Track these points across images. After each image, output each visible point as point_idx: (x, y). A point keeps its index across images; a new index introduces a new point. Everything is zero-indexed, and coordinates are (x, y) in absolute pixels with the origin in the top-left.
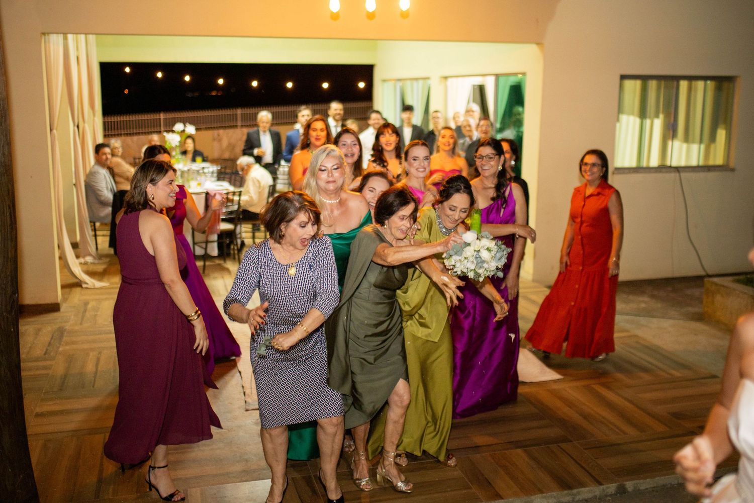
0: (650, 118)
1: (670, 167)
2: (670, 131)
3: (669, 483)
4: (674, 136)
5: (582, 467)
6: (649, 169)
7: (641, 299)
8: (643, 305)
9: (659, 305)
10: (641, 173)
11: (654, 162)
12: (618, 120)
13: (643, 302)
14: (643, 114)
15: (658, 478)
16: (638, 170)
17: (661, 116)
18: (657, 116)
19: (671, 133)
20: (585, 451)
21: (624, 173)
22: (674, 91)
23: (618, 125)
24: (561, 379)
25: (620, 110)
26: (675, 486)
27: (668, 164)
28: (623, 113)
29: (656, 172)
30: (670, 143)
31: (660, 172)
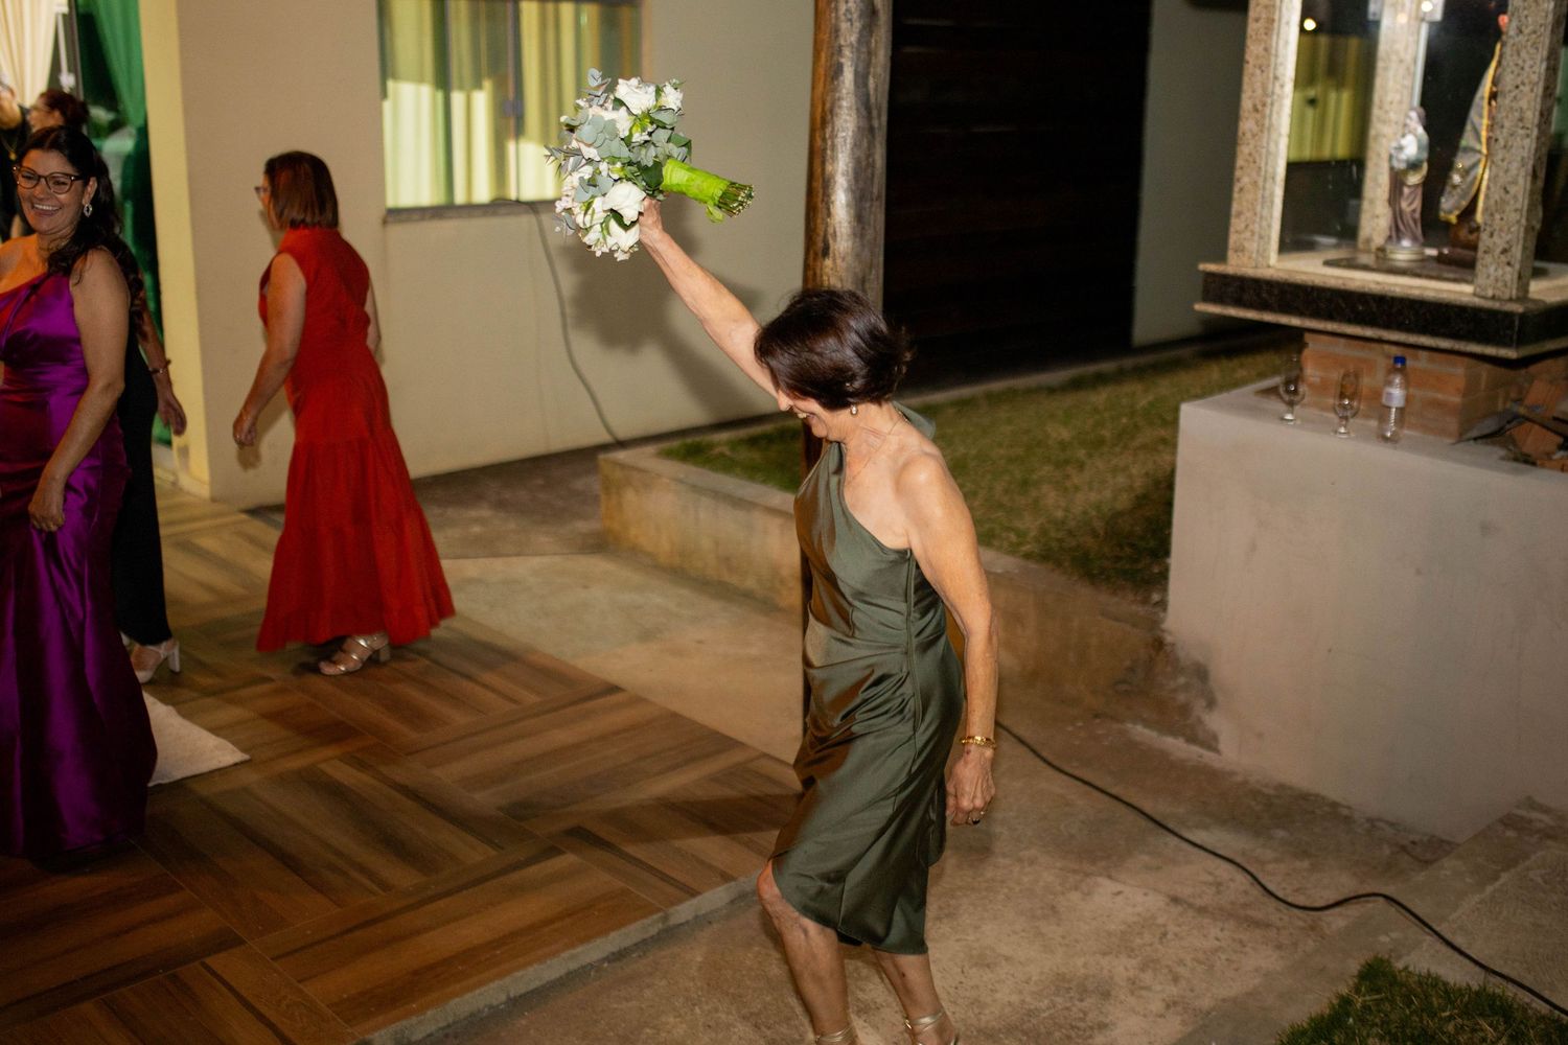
0: (461, 88)
1: (518, 202)
2: (510, 119)
3: (486, 1006)
4: (519, 131)
5: (261, 1017)
6: (471, 209)
7: (473, 513)
8: (476, 529)
9: (512, 525)
10: (451, 218)
11: (483, 193)
12: (384, 94)
13: (477, 521)
14: (443, 80)
15: (457, 1000)
16: (444, 211)
17: (487, 84)
18: (478, 86)
19: (512, 122)
20: (276, 965)
21: (408, 220)
22: (510, 23)
23: (387, 105)
24: (243, 763)
25: (387, 69)
26: (502, 1006)
27: (513, 195)
28: (395, 77)
29: (485, 214)
30: (511, 146)
31: (495, 214)
